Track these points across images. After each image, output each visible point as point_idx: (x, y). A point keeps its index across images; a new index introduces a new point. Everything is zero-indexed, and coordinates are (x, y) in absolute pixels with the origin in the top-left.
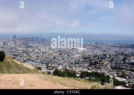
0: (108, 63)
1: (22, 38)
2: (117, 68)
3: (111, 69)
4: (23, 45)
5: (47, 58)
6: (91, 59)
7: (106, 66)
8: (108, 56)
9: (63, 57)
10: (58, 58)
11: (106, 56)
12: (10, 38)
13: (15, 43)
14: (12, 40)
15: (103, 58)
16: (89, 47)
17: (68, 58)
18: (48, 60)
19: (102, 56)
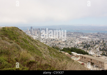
0: (98, 47)
1: (37, 29)
2: (104, 50)
3: (99, 51)
4: (37, 34)
5: (53, 43)
6: (87, 44)
7: (96, 49)
8: (101, 42)
9: (66, 43)
10: (62, 43)
11: (100, 42)
12: (28, 29)
13: (32, 32)
14: (29, 31)
15: (97, 44)
16: (91, 36)
17: (70, 44)
18: (54, 45)
19: (97, 42)
